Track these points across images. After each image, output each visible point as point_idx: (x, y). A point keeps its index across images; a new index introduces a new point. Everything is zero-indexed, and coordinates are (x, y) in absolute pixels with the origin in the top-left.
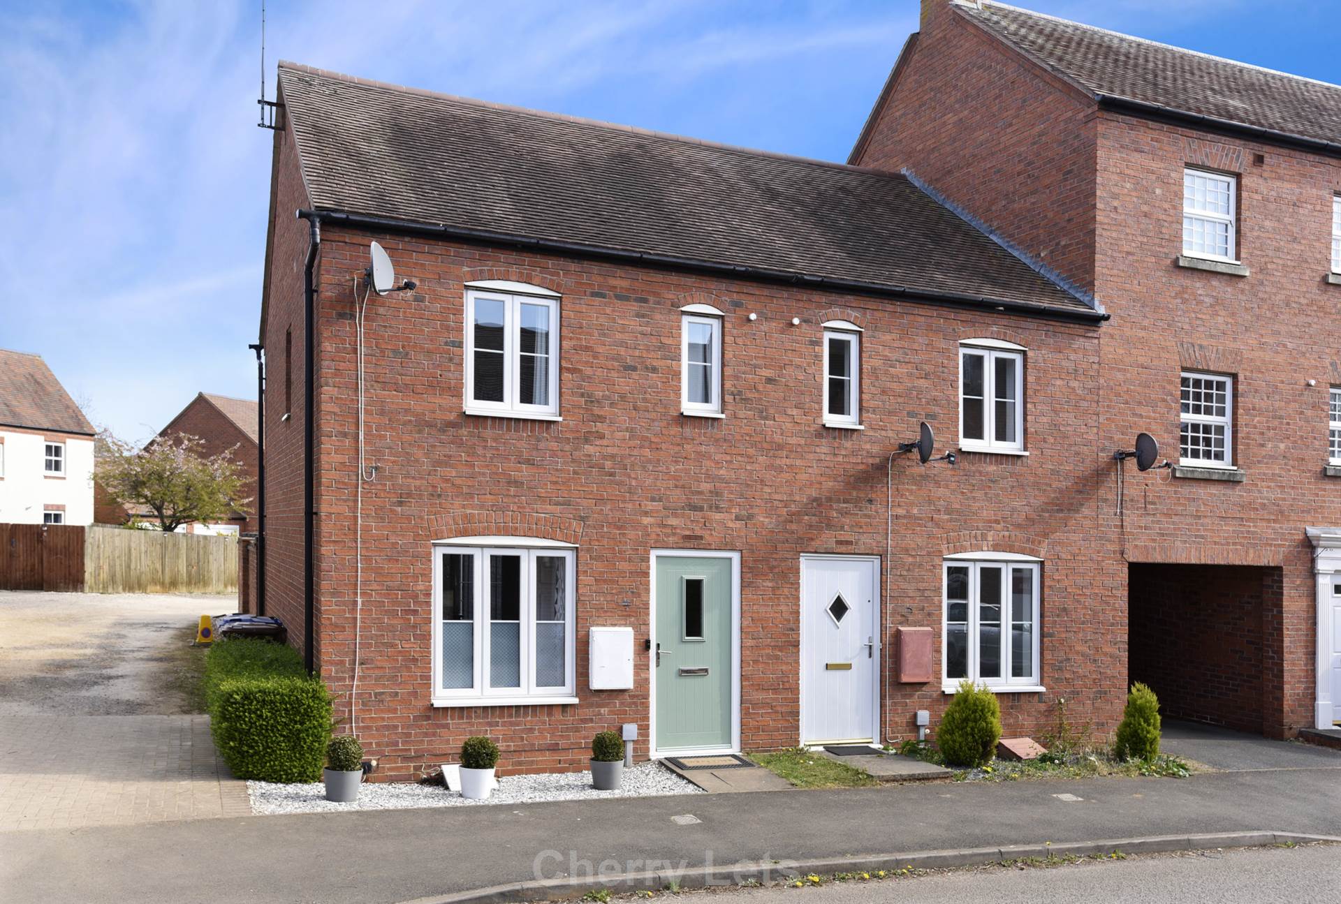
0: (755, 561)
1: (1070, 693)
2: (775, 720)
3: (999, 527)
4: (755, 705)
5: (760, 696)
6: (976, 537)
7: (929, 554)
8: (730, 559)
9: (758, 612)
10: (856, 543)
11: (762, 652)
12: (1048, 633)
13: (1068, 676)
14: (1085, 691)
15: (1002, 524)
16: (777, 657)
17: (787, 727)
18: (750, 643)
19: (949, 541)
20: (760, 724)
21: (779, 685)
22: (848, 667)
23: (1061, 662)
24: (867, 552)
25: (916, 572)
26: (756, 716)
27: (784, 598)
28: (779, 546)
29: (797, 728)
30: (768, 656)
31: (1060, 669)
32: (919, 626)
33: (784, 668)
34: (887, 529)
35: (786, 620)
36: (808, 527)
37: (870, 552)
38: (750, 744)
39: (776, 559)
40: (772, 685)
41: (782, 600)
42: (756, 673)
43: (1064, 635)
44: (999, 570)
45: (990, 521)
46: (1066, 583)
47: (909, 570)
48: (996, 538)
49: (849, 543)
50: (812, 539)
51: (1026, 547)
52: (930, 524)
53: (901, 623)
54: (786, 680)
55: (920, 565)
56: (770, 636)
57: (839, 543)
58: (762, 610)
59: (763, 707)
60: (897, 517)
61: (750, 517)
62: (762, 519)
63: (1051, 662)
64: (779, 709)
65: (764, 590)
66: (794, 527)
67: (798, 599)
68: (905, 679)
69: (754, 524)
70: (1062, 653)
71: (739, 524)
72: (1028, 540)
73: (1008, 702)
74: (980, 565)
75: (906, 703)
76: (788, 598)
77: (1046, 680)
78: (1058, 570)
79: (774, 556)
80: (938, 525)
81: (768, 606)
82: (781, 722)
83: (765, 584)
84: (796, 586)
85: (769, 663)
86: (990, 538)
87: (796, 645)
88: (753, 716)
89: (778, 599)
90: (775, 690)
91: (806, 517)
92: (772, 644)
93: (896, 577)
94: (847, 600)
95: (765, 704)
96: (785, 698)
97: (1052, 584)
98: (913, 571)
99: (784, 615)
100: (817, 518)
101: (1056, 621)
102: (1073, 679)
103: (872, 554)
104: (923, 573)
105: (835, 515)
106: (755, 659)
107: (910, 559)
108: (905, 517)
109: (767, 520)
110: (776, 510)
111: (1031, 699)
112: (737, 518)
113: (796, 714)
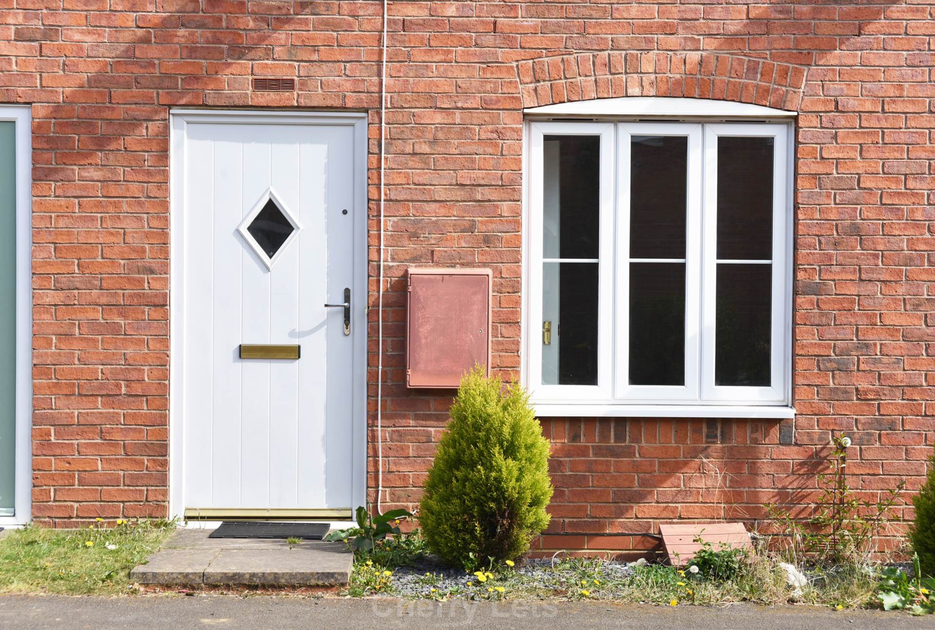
0: (61, 125)
1: (869, 424)
2: (109, 461)
3: (672, 41)
4: (63, 427)
5: (74, 410)
6: (609, 65)
7: (486, 106)
8: (13, 123)
9: (69, 234)
10: (303, 84)
11: (80, 316)
12: (807, 285)
13: (863, 385)
14: (911, 421)
15: (682, 34)
16: (115, 329)
17: (138, 477)
18: (51, 297)
19: (540, 75)
20: (73, 467)
21: (118, 386)
22: (292, 353)
23: (846, 352)
24: (329, 103)
25: (454, 146)
26: (64, 451)
27: (129, 205)
28: (117, 92)
29: (163, 480)
30: (94, 326)
31: (843, 369)
32: (463, 265)
33: (130, 351)
34: (381, 52)
35: (134, 250)
36: (185, 53)
37: (337, 103)
38: (51, 508)
39: (109, 121)
40: (102, 386)
41: (125, 207)
42: (63, 360)
43: (853, 290)
44: (681, 143)
45: (648, 29)
46: (860, 166)
47: (435, 141)
48: (665, 65)
49: (288, 85)
50: (197, 78)
51: (746, 86)
52: (489, 39)
53: (416, 259)
54: (134, 376)
55: (464, 130)
56: (97, 283)
57: (261, 84)
58: (80, 228)
59: (82, 434)
60: (405, 25)
61: (51, 32)
62: (77, 37)
63: (817, 351)
64: (117, 437)
65: (85, 188)
66: (153, 52)
67: (164, 205)
68: (416, 380)
69: (60, 48)
70: (848, 332)
71: (22, 48)
72: (752, 69)
73: (695, 441)
74: (628, 132)
75: (428, 435)
76: (140, 204)
77: (803, 393)
78: (835, 137)
79: (107, 114)
80: (509, 41)
81: (93, 219)
82: (124, 467)
83: (85, 174)
84: (158, 178)
85: (95, 341)
86: (648, 66)
87: (161, 303)
88: (58, 451)
89: (116, 205)
90: (110, 397)
91: (182, 32)
92: (104, 300)
93: (402, 158)
94: (290, 210)
95: (86, 427)
96: (134, 416)
97: (820, 169)
98: (447, 142)
99: (129, 239)
100: (208, 34)
101: (830, 257)
102: (877, 393)
103: (344, 109)
104: (473, 148)
105: (251, 24)
106: (61, 331)
107: (439, 118)
108: (423, 25)
109: (89, 39)
110: (109, 17)
111: (758, 435)
112: (20, 36)
113: (161, 449)
